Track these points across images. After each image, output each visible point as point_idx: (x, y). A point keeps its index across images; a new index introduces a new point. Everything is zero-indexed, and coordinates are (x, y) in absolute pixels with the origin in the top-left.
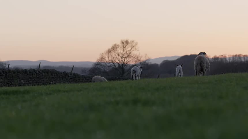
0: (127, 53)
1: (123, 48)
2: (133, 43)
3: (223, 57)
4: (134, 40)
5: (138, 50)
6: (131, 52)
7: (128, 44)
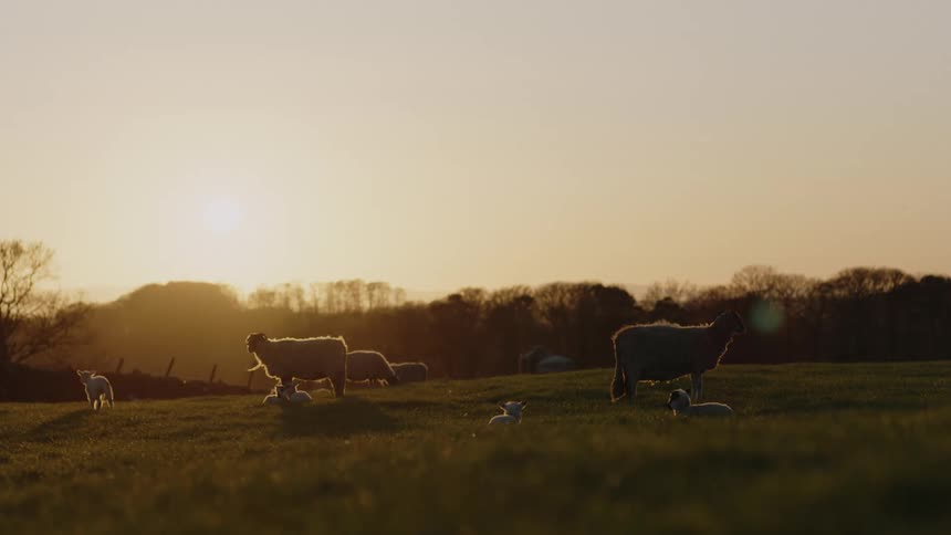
0: (20, 285)
1: (4, 271)
2: (37, 253)
3: (289, 289)
4: (41, 243)
5: (56, 278)
6: (31, 284)
7: (23, 257)
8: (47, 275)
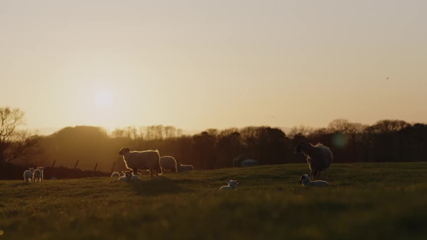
0: (9, 127)
1: (2, 121)
2: (17, 113)
3: (130, 129)
4: (19, 108)
5: (25, 124)
6: (14, 127)
7: (10, 115)
8: (21, 123)
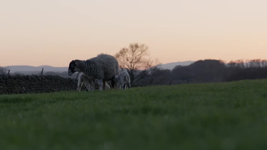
0: (137, 57)
1: (132, 53)
2: (143, 47)
4: (144, 44)
5: (149, 55)
6: (141, 57)
7: (138, 48)
8: (146, 54)
